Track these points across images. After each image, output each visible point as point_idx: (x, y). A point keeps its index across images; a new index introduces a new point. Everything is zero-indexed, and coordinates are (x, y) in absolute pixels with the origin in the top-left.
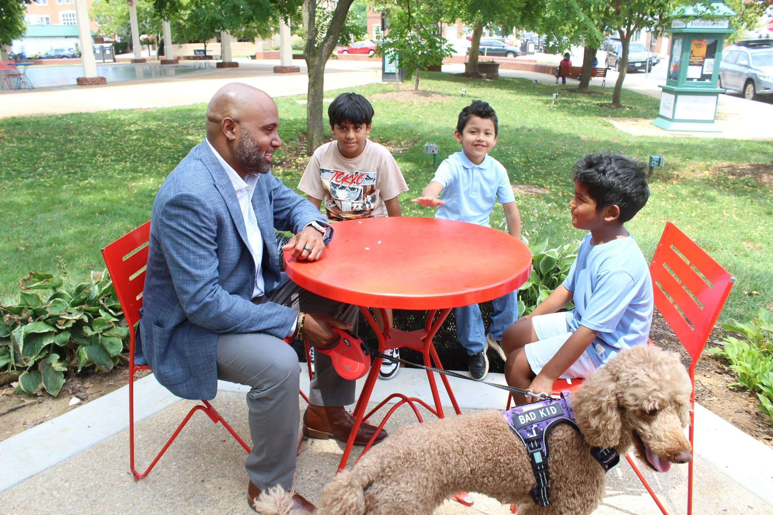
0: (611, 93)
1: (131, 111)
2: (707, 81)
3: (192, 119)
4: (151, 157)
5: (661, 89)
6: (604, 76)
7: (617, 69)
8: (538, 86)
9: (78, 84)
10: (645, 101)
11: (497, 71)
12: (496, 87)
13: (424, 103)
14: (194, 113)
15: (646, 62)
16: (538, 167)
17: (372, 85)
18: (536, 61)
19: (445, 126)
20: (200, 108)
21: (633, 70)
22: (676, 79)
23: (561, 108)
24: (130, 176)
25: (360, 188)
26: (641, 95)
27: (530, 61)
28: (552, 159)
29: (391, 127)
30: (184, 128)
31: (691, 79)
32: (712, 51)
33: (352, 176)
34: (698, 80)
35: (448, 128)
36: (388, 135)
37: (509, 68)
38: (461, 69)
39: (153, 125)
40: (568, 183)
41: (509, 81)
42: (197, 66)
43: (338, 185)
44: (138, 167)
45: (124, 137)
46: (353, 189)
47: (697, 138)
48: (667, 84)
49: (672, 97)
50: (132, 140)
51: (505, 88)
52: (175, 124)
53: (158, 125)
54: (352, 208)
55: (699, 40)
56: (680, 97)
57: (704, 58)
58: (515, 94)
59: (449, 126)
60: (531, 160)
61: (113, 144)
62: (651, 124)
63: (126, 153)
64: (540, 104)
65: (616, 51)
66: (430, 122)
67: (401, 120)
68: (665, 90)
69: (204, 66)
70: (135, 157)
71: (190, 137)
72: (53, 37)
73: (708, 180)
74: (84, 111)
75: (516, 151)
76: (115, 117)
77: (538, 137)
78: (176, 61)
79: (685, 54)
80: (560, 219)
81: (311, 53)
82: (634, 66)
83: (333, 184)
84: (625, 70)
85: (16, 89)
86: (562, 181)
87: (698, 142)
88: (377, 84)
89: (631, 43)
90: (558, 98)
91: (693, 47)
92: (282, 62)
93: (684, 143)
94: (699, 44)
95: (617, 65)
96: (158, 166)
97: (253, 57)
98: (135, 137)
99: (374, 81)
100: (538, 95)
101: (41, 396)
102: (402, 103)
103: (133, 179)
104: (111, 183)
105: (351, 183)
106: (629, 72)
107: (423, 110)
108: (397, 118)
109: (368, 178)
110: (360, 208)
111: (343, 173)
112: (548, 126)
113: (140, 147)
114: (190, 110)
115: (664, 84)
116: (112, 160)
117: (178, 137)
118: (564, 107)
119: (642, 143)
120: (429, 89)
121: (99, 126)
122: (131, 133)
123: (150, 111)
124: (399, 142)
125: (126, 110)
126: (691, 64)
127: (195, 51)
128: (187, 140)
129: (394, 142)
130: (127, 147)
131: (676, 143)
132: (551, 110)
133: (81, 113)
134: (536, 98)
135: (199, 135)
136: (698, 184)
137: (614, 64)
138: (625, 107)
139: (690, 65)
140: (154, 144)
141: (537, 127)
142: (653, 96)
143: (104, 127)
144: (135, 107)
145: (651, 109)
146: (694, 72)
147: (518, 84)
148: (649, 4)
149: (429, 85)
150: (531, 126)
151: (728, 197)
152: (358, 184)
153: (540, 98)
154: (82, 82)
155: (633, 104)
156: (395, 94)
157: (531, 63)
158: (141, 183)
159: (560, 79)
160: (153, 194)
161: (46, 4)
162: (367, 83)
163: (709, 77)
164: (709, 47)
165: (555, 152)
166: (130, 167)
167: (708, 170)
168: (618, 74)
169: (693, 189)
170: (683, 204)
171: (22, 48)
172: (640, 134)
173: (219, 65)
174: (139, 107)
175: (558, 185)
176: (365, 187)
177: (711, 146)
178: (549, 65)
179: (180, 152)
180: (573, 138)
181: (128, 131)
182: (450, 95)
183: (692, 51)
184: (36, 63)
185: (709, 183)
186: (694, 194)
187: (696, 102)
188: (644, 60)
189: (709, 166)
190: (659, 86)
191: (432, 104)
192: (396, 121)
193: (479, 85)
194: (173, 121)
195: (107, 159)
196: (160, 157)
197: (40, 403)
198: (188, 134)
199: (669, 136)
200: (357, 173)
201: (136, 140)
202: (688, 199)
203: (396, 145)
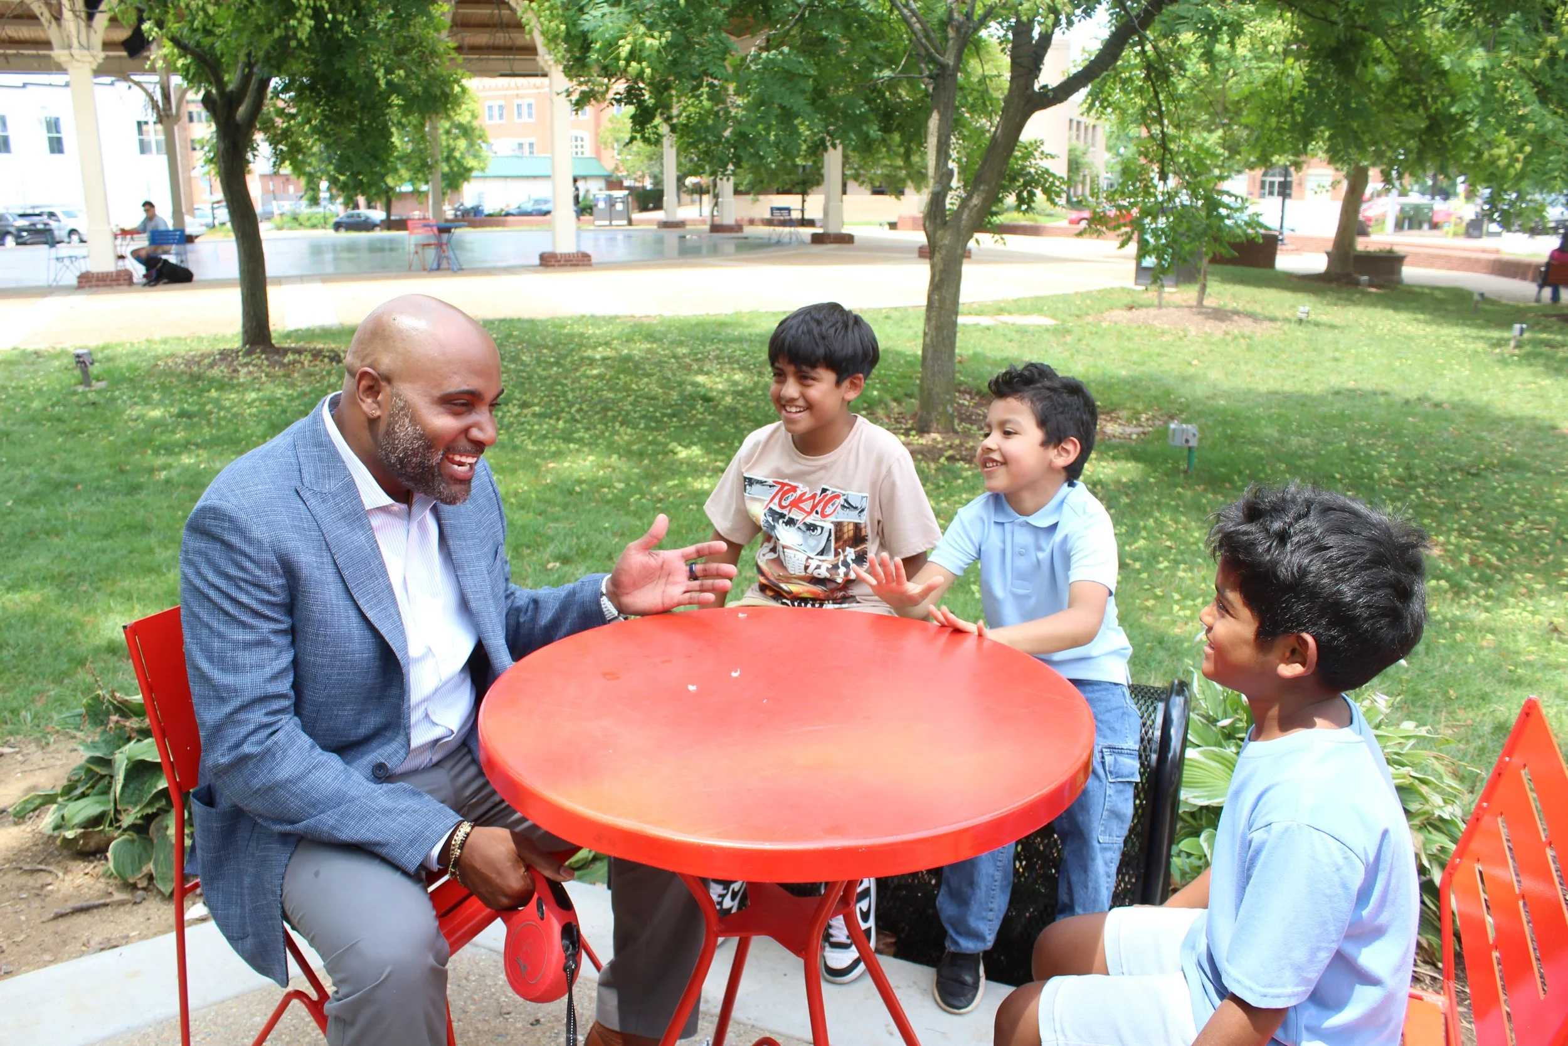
1: (611, 320)
3: (720, 341)
4: (610, 413)
8: (1488, 307)
9: (541, 265)
11: (1399, 272)
12: (1387, 307)
13: (1211, 335)
14: (729, 330)
16: (1433, 490)
17: (1111, 291)
18: (1497, 251)
19: (1244, 386)
20: (745, 320)
23: (1528, 358)
24: (553, 449)
25: (828, 525)
27: (1484, 251)
28: (1472, 473)
29: (1124, 381)
30: (697, 360)
33: (814, 497)
35: (1250, 391)
36: (1115, 398)
37: (1431, 265)
38: (1319, 263)
39: (639, 349)
40: (1496, 532)
41: (1422, 294)
42: (774, 239)
43: (782, 516)
44: (577, 431)
45: (576, 370)
46: (811, 527)
50: (588, 377)
51: (1407, 309)
52: (682, 351)
53: (649, 351)
54: (806, 568)
58: (1426, 322)
59: (1252, 386)
60: (1418, 472)
61: (549, 381)
63: (567, 401)
64: (1481, 346)
66: (1214, 375)
67: (1152, 367)
69: (786, 240)
70: (580, 410)
71: (700, 379)
72: (535, 177)
74: (526, 315)
75: (1391, 450)
76: (578, 329)
77: (1453, 422)
78: (738, 228)
80: (1445, 619)
81: (938, 221)
83: (772, 512)
85: (431, 270)
86: (1480, 528)
88: (1123, 289)
90: (1526, 335)
96: (617, 433)
97: (893, 226)
98: (595, 372)
99: (1117, 284)
100: (1481, 327)
101: (144, 889)
102: (1163, 333)
103: (558, 455)
104: (511, 460)
105: (809, 514)
107: (1206, 348)
108: (1143, 364)
109: (848, 506)
110: (823, 573)
111: (794, 489)
112: (1485, 398)
113: (597, 391)
114: (723, 324)
116: (534, 415)
117: (681, 375)
118: (1537, 355)
120: (1232, 305)
121: (538, 346)
122: (592, 362)
123: (646, 321)
124: (1136, 415)
125: (603, 318)
127: (772, 209)
128: (695, 385)
129: (1124, 414)
130: (573, 390)
132: (1503, 362)
133: (519, 320)
134: (1474, 332)
135: (720, 375)
140: (626, 388)
141: (1456, 399)
143: (546, 347)
144: (620, 313)
147: (1441, 302)
149: (1234, 297)
150: (1441, 396)
152: (824, 516)
153: (1483, 333)
154: (548, 261)
156: (1153, 311)
157: (1485, 256)
158: (566, 464)
159: (1547, 292)
160: (578, 489)
161: (533, 120)
162: (1101, 287)
165: (1482, 458)
166: (563, 431)
171: (480, 195)
173: (817, 239)
174: (629, 313)
175: (1469, 535)
176: (839, 525)
178: (1529, 259)
179: (670, 406)
180: (1539, 428)
181: (589, 358)
182: (1273, 319)
184: (498, 224)
191: (1229, 338)
192: (1138, 371)
193: (1348, 299)
194: (681, 344)
195: (525, 411)
196: (628, 413)
197: (135, 903)
198: (701, 371)
200: (824, 490)
201: (595, 377)
203: (1129, 421)
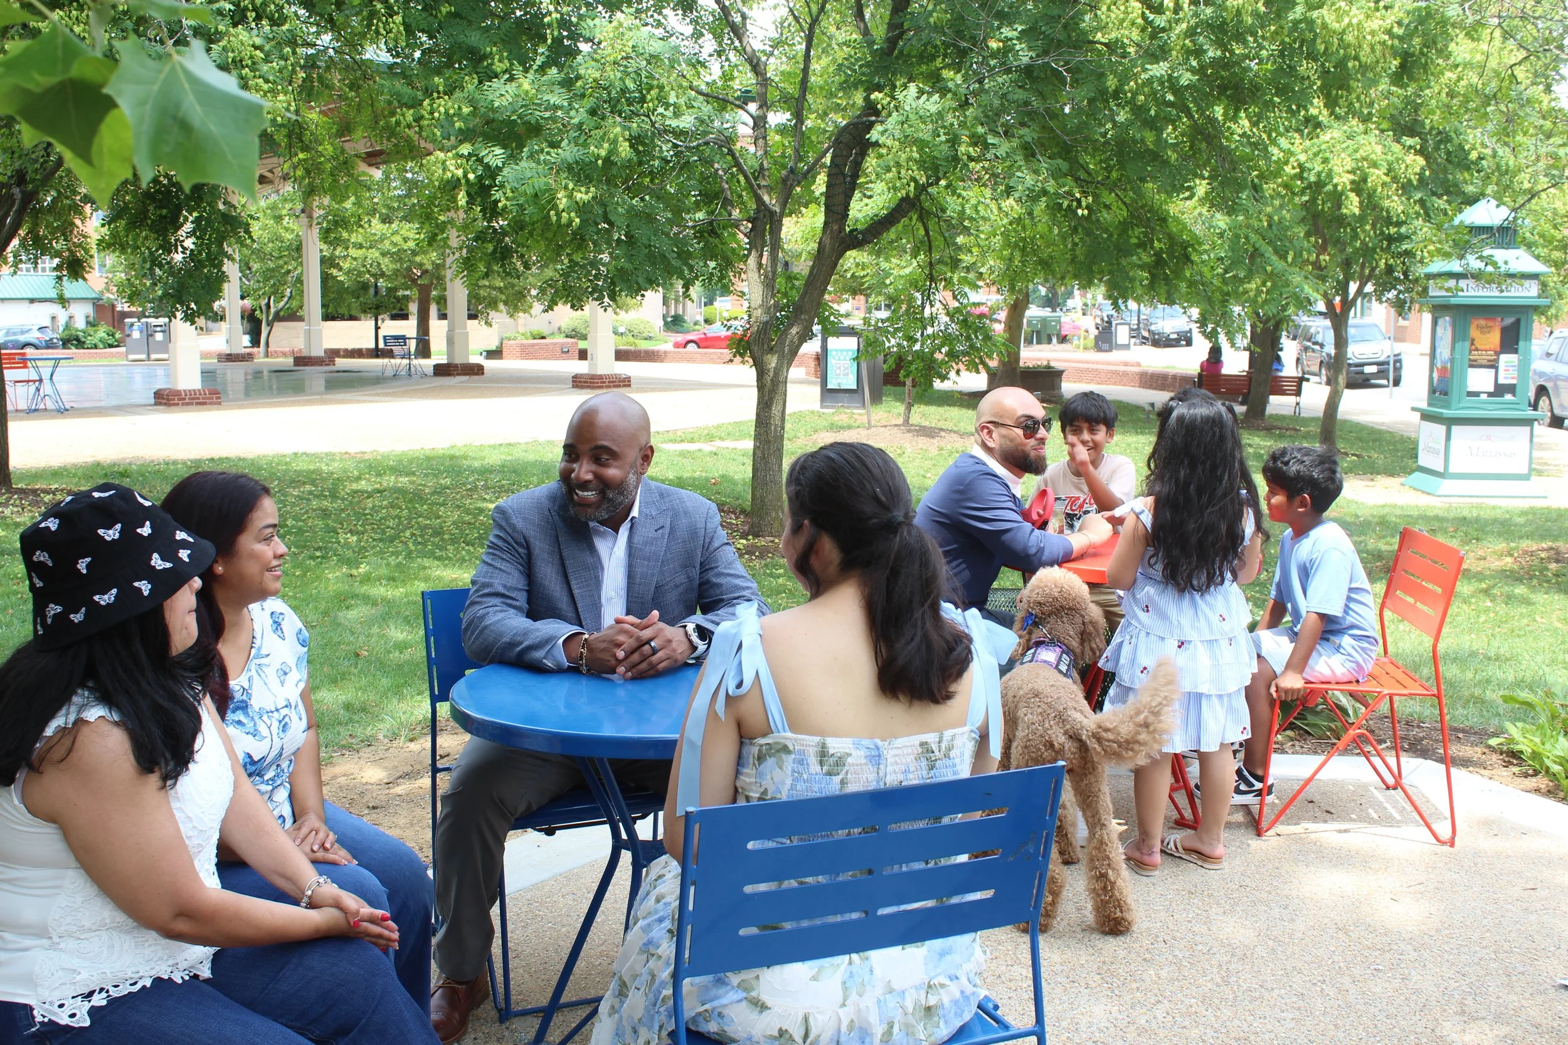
0: (1315, 429)
2: (1508, 397)
5: (1418, 414)
6: (1298, 393)
7: (1324, 378)
10: (1389, 443)
11: (1060, 387)
15: (1388, 363)
18: (1139, 365)
21: (1360, 381)
22: (1446, 394)
26: (1380, 432)
27: (1126, 364)
31: (1476, 394)
32: (1511, 340)
34: (1490, 394)
47: (1494, 508)
48: (1429, 405)
49: (1441, 429)
55: (1486, 319)
56: (1454, 429)
57: (1498, 354)
62: (1402, 485)
65: (1319, 338)
68: (1426, 416)
73: (1512, 571)
78: (327, 359)
79: (1458, 345)
82: (1362, 373)
84: (1342, 380)
87: (1498, 513)
89: (1351, 321)
91: (1474, 333)
92: (593, 365)
93: (1469, 515)
94: (1487, 327)
95: (1324, 372)
97: (493, 354)
106: (1351, 385)
115: (1424, 405)
119: (1383, 517)
126: (1474, 365)
127: (376, 337)
131: (1452, 515)
136: (1492, 577)
137: (1315, 369)
138: (1346, 454)
139: (1471, 366)
142: (1406, 434)
145: (1402, 457)
146: (1480, 380)
148: (1382, 250)
151: (1546, 596)
154: (165, 399)
155: (1363, 449)
157: (1129, 369)
163: (1511, 389)
164: (1504, 331)
167: (1512, 555)
168: (1326, 390)
169: (1484, 586)
170: (1465, 607)
172: (1382, 503)
173: (441, 370)
177: (1521, 520)
178: (1172, 371)
183: (1473, 340)
185: (1513, 577)
186: (1486, 592)
187: (1489, 438)
188: (1382, 359)
189: (1512, 549)
190: (1414, 409)
199: (1439, 505)
202: (1473, 600)
